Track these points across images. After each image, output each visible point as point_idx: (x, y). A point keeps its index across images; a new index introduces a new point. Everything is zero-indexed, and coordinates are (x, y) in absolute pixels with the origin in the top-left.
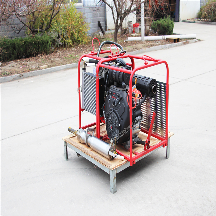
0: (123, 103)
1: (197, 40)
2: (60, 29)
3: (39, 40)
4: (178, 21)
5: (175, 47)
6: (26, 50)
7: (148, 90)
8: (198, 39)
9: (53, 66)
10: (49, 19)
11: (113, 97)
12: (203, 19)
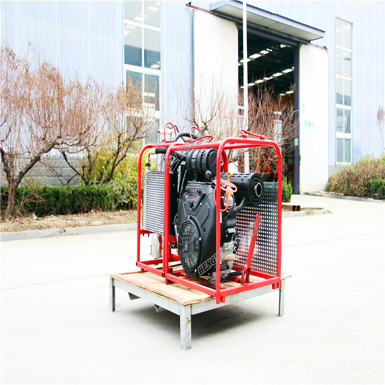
0: (207, 203)
1: (326, 212)
2: (126, 182)
3: (93, 190)
4: (299, 193)
5: (293, 216)
6: (73, 202)
7: (247, 189)
9: (110, 223)
10: (111, 167)
11: (191, 196)
12: (334, 191)
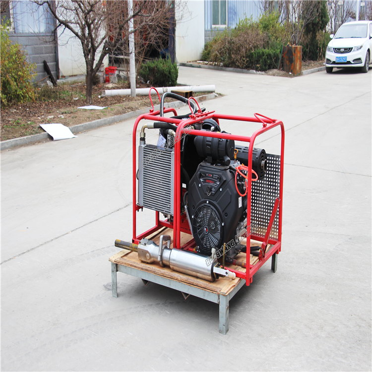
0: (228, 189)
1: (217, 95)
7: (257, 167)
8: (218, 93)
11: (207, 181)
12: (213, 62)
